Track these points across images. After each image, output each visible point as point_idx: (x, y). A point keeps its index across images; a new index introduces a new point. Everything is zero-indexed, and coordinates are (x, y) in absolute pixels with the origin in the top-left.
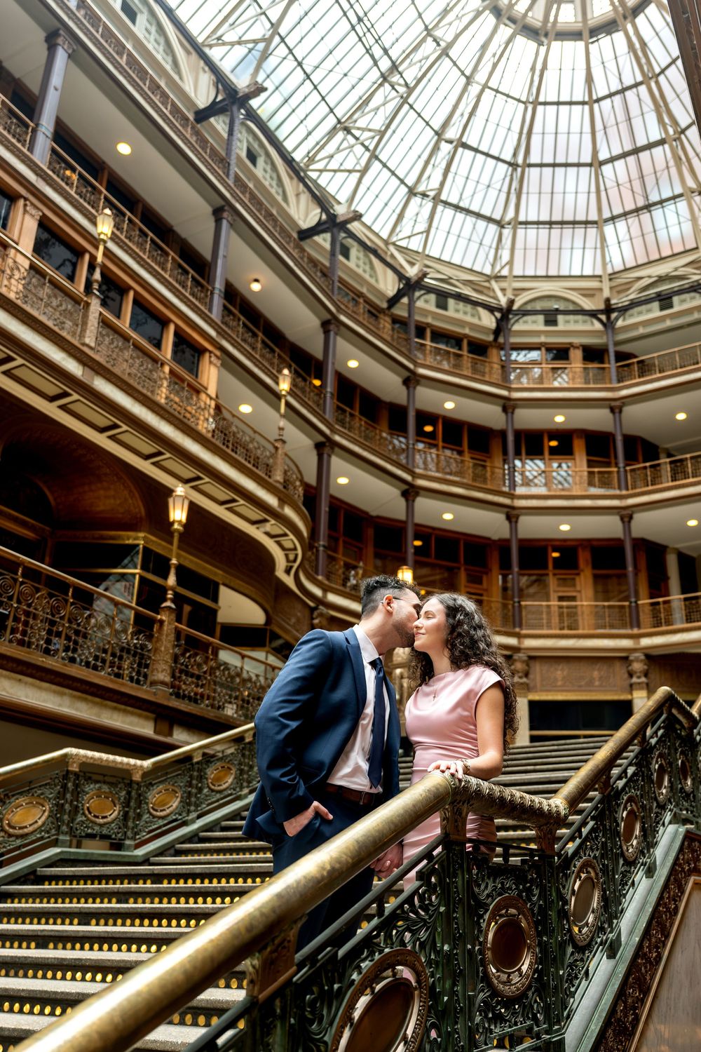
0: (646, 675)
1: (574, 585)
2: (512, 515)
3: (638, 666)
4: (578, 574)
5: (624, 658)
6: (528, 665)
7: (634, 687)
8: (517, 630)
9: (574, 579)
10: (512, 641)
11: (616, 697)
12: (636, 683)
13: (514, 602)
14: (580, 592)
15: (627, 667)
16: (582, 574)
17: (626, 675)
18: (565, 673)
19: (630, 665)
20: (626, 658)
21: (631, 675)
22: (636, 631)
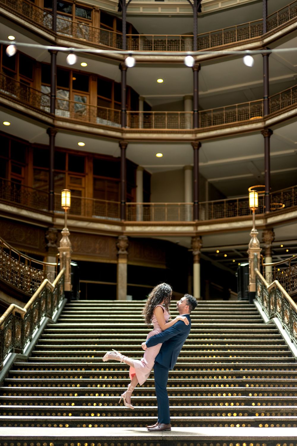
0: (127, 249)
1: (81, 184)
2: (52, 130)
3: (122, 244)
4: (84, 176)
5: (115, 237)
6: (57, 236)
7: (120, 256)
8: (51, 212)
9: (81, 179)
10: (49, 219)
11: (108, 261)
12: (121, 254)
13: (50, 193)
14: (84, 188)
15: (116, 243)
16: (87, 176)
17: (115, 248)
18: (79, 243)
19: (118, 242)
20: (116, 238)
21: (118, 249)
22: (123, 221)
